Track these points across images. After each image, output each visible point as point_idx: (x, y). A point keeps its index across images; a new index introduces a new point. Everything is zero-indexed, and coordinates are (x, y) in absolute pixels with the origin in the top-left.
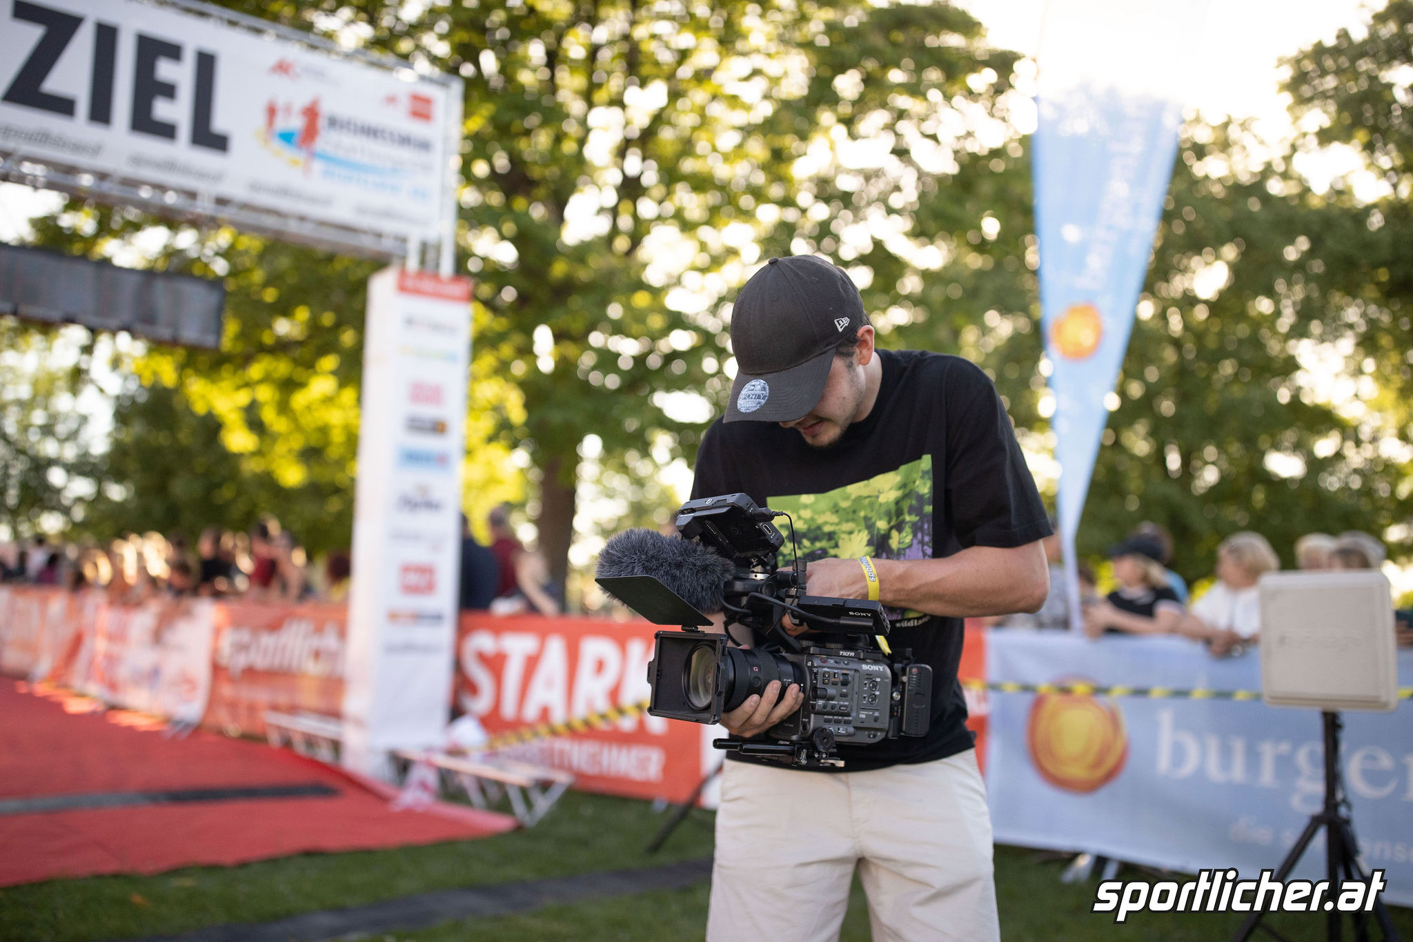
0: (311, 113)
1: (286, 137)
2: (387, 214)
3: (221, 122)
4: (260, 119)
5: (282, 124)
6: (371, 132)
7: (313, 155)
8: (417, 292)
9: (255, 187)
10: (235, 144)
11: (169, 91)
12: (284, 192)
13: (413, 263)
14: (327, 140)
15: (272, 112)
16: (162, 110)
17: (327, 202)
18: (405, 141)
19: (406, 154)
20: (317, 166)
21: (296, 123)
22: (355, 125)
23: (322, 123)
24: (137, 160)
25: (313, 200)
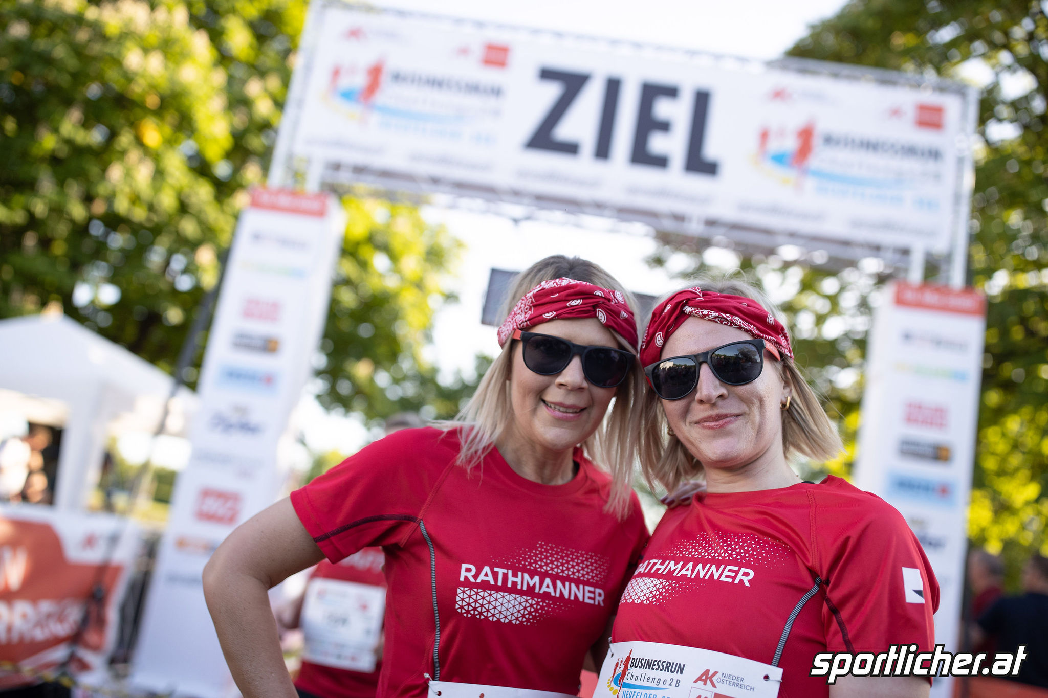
0: (806, 135)
1: (779, 159)
2: (887, 226)
3: (712, 150)
4: (751, 142)
5: (774, 145)
6: (870, 146)
7: (805, 172)
8: (920, 305)
9: (744, 207)
10: (726, 170)
11: (665, 127)
12: (774, 210)
13: (916, 275)
14: (821, 157)
15: (764, 136)
16: (658, 143)
17: (818, 217)
18: (911, 151)
19: (911, 165)
20: (810, 183)
21: (790, 144)
22: (853, 141)
23: (817, 142)
24: (633, 190)
25: (805, 216)
